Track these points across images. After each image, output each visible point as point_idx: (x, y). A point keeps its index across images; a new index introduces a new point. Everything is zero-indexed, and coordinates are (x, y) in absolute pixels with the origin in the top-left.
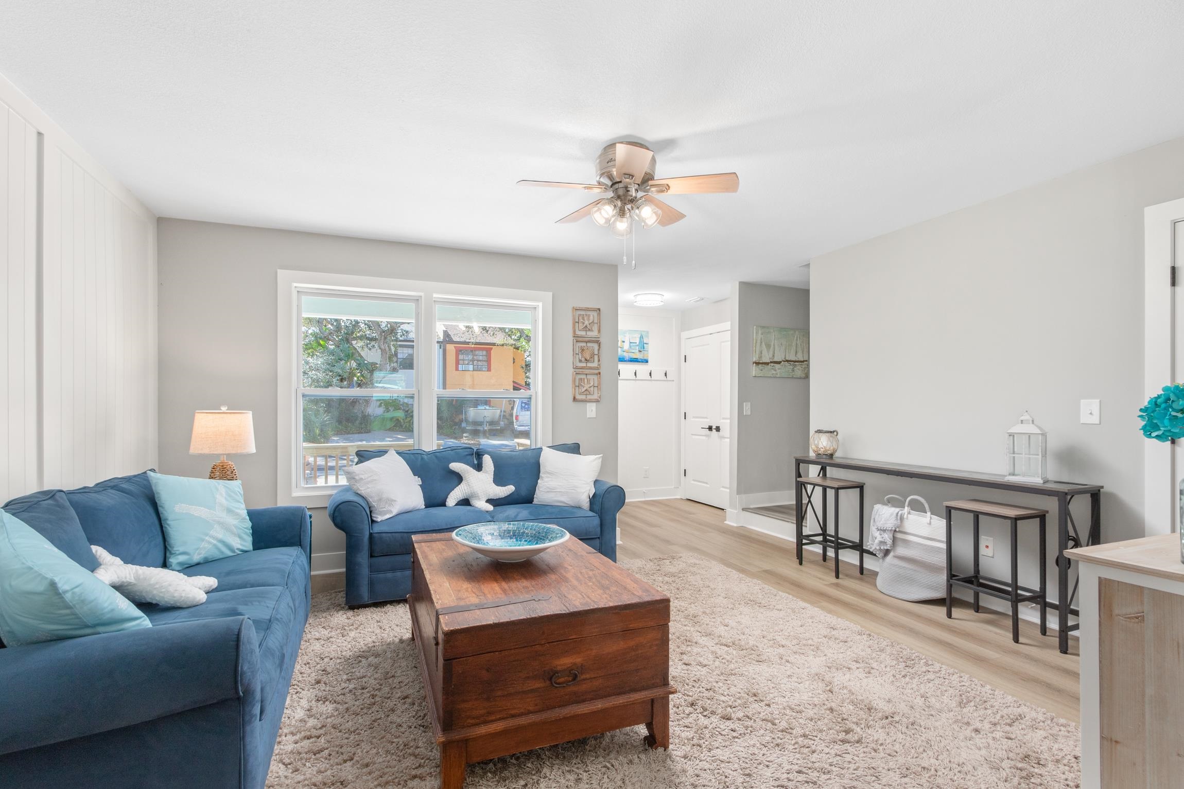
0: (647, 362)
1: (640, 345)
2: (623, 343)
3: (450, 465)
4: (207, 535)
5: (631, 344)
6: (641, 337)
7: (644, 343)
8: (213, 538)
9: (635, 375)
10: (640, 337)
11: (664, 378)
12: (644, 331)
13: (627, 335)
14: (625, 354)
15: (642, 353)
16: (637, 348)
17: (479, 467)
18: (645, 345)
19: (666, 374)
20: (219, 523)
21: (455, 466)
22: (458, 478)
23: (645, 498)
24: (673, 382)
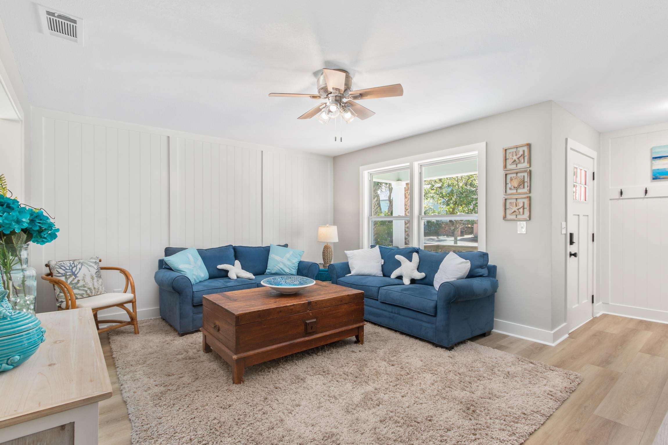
3: (397, 255)
4: (277, 265)
8: (279, 267)
17: (410, 260)
20: (282, 263)
21: (398, 257)
22: (398, 264)
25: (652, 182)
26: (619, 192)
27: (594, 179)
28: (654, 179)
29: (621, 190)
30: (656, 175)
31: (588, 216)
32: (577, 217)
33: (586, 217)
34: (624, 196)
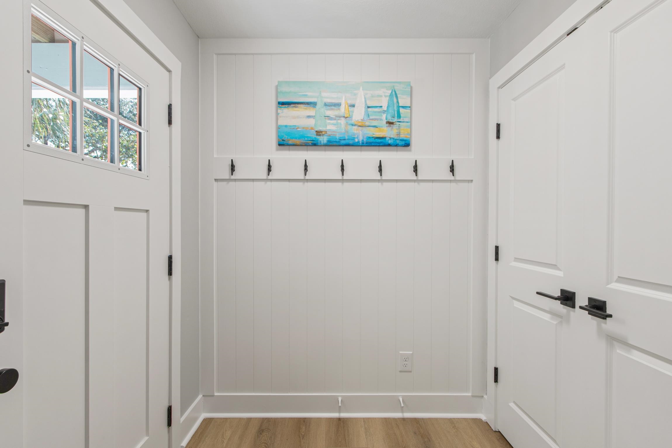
0: (407, 145)
1: (391, 111)
2: (351, 109)
5: (370, 109)
6: (394, 95)
7: (399, 107)
9: (380, 170)
10: (391, 95)
11: (448, 176)
12: (400, 83)
13: (361, 93)
14: (354, 130)
15: (395, 127)
16: (384, 116)
18: (402, 110)
19: (452, 169)
23: (402, 412)
24: (470, 184)
25: (277, 150)
26: (229, 165)
27: (170, 122)
28: (280, 145)
29: (232, 160)
30: (283, 136)
31: (147, 211)
32: (83, 211)
33: (145, 214)
34: (238, 175)
